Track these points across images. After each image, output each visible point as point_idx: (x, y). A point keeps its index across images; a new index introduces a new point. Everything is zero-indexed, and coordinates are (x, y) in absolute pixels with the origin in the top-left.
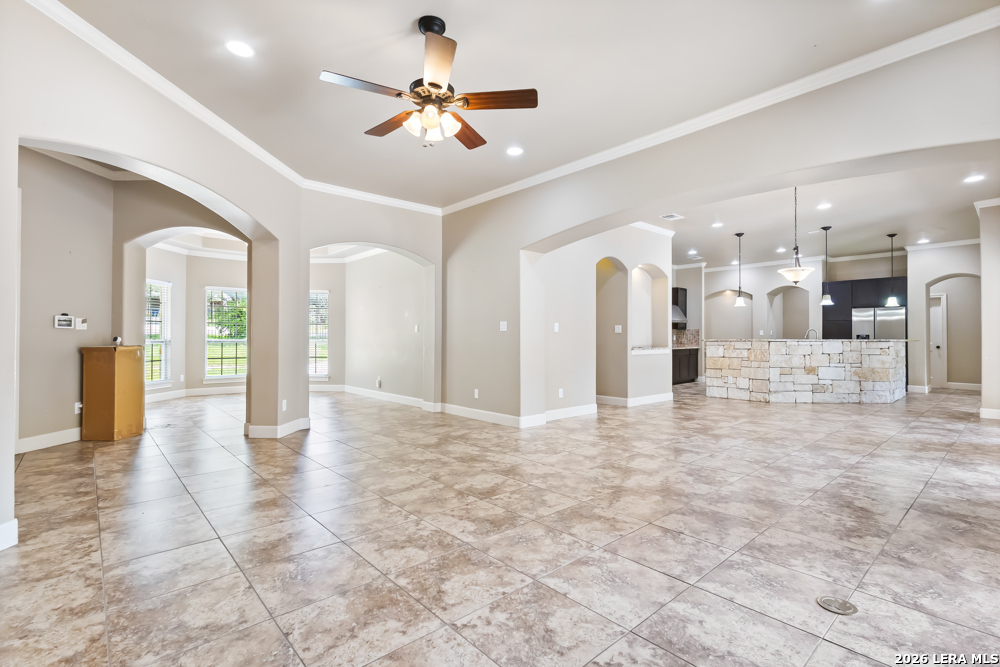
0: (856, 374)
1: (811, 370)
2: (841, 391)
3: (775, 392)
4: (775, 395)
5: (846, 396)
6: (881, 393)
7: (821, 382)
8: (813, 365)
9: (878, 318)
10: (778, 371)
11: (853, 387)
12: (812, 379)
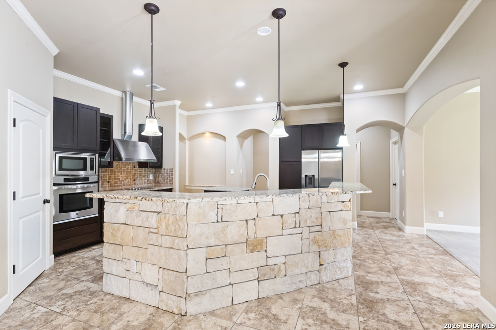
0: (315, 242)
1: (255, 245)
2: (297, 271)
3: (197, 294)
4: (196, 300)
5: (303, 278)
6: (342, 264)
7: (271, 262)
8: (260, 235)
9: (321, 160)
10: (202, 254)
11: (311, 260)
12: (258, 258)
